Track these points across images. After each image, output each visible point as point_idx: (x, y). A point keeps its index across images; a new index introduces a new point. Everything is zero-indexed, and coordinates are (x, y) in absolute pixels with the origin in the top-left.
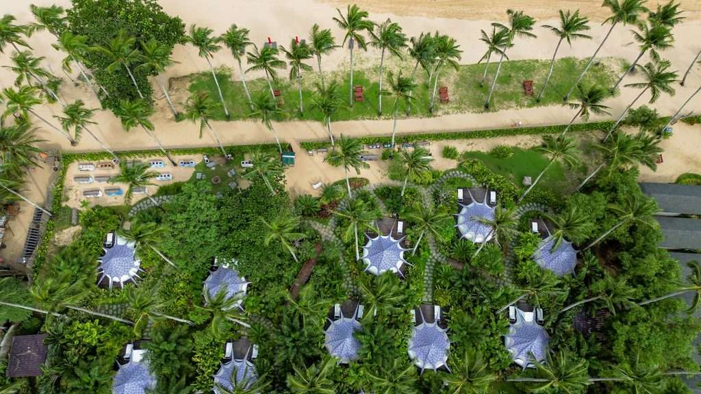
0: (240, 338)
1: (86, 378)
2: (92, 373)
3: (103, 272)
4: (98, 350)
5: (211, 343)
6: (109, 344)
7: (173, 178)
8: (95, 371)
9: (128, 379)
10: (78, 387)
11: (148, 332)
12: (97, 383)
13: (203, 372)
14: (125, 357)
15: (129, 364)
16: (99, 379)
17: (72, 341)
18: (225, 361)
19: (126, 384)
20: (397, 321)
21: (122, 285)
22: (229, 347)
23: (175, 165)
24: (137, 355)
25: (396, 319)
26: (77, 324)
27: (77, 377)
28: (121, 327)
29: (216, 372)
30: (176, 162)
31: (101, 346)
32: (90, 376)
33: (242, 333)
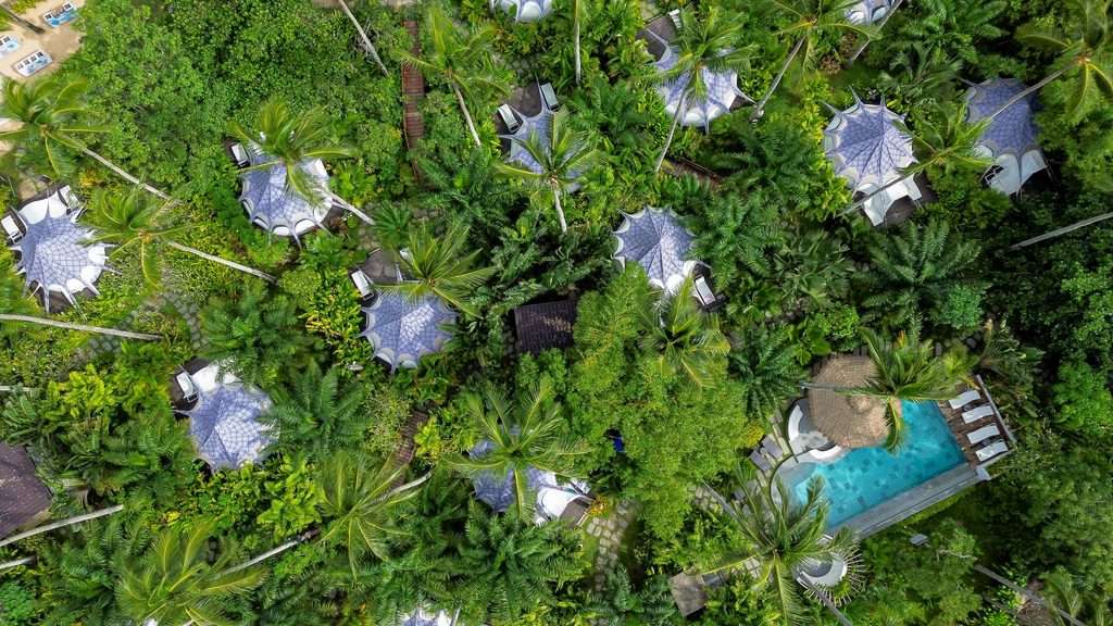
0: (369, 256)
1: (140, 461)
2: (142, 445)
3: (40, 285)
4: (128, 407)
5: (323, 284)
6: (139, 388)
7: (53, 58)
8: (146, 440)
9: (215, 419)
10: (135, 479)
11: (199, 340)
12: (164, 460)
13: (341, 339)
14: (186, 396)
15: (200, 399)
16: (163, 450)
17: (66, 416)
18: (367, 302)
19: (217, 428)
20: (622, 67)
21: (94, 289)
22: (359, 278)
23: (39, 31)
24: (206, 379)
25: (617, 66)
26: (55, 388)
27: (119, 468)
28: (142, 349)
29: (363, 326)
30: (38, 23)
31: (130, 397)
32: (141, 453)
33: (367, 247)
